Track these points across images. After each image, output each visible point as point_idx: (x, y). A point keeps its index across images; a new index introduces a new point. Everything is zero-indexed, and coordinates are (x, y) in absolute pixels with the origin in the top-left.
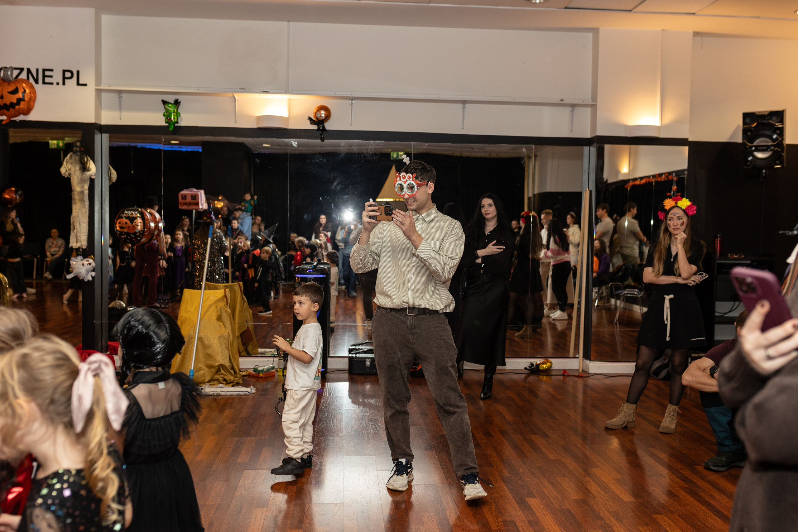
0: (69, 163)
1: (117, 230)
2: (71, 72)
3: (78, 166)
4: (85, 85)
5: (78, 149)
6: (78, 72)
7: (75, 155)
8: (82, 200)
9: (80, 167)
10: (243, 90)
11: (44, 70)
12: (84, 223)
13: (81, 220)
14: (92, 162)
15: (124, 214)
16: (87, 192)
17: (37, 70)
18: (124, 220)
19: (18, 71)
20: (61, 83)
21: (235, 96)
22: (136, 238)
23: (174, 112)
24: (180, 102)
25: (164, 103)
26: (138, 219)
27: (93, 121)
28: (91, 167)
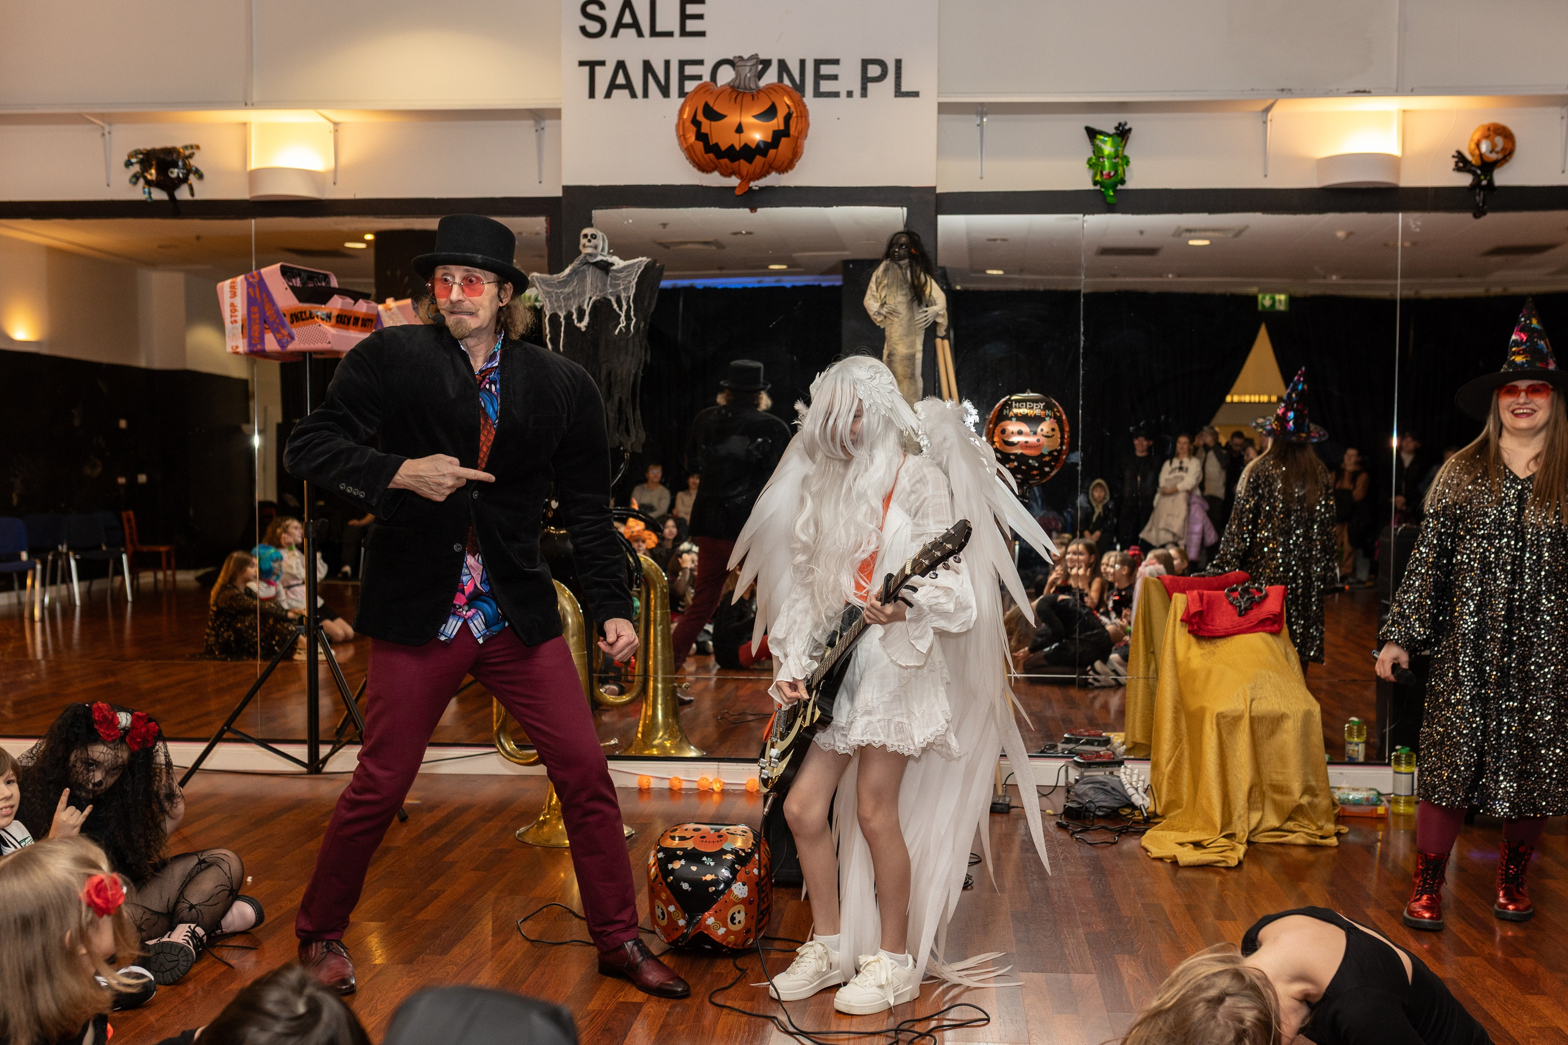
0: (880, 288)
2: (881, 63)
3: (904, 292)
4: (916, 94)
5: (902, 252)
6: (898, 63)
7: (896, 266)
9: (906, 295)
10: (1287, 92)
11: (818, 63)
14: (934, 283)
15: (1011, 407)
16: (919, 356)
17: (802, 63)
18: (1013, 427)
19: (760, 67)
20: (857, 92)
21: (1267, 110)
22: (1040, 468)
23: (1116, 157)
24: (1130, 130)
25: (1092, 133)
26: (1047, 419)
27: (933, 185)
28: (934, 294)
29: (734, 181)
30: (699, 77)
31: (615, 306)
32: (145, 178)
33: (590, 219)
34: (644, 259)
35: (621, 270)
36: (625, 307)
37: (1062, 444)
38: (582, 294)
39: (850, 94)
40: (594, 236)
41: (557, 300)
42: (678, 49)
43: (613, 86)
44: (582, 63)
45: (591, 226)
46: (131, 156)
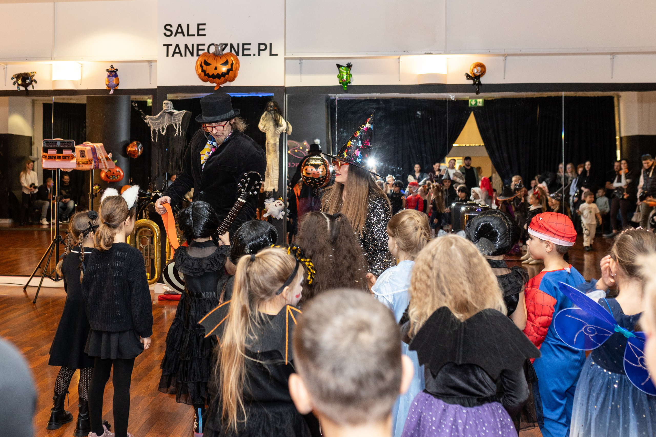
0: (264, 121)
1: (304, 176)
2: (265, 45)
4: (277, 55)
5: (271, 108)
6: (271, 44)
7: (269, 113)
8: (275, 151)
9: (273, 123)
10: (406, 52)
11: (244, 45)
12: (276, 170)
13: (274, 168)
14: (282, 118)
15: (309, 162)
16: (278, 144)
17: (238, 44)
18: (310, 169)
19: (224, 46)
20: (257, 54)
21: (399, 58)
22: (319, 182)
23: (347, 74)
24: (352, 65)
25: (339, 66)
26: (321, 166)
27: (282, 85)
28: (282, 123)
29: (215, 85)
30: (203, 50)
31: (175, 127)
32: (18, 83)
33: (166, 97)
34: (184, 111)
35: (176, 115)
36: (178, 127)
37: (326, 174)
38: (163, 123)
39: (254, 55)
40: (167, 104)
41: (155, 125)
42: (197, 40)
43: (175, 53)
44: (164, 45)
45: (166, 99)
46: (14, 76)
